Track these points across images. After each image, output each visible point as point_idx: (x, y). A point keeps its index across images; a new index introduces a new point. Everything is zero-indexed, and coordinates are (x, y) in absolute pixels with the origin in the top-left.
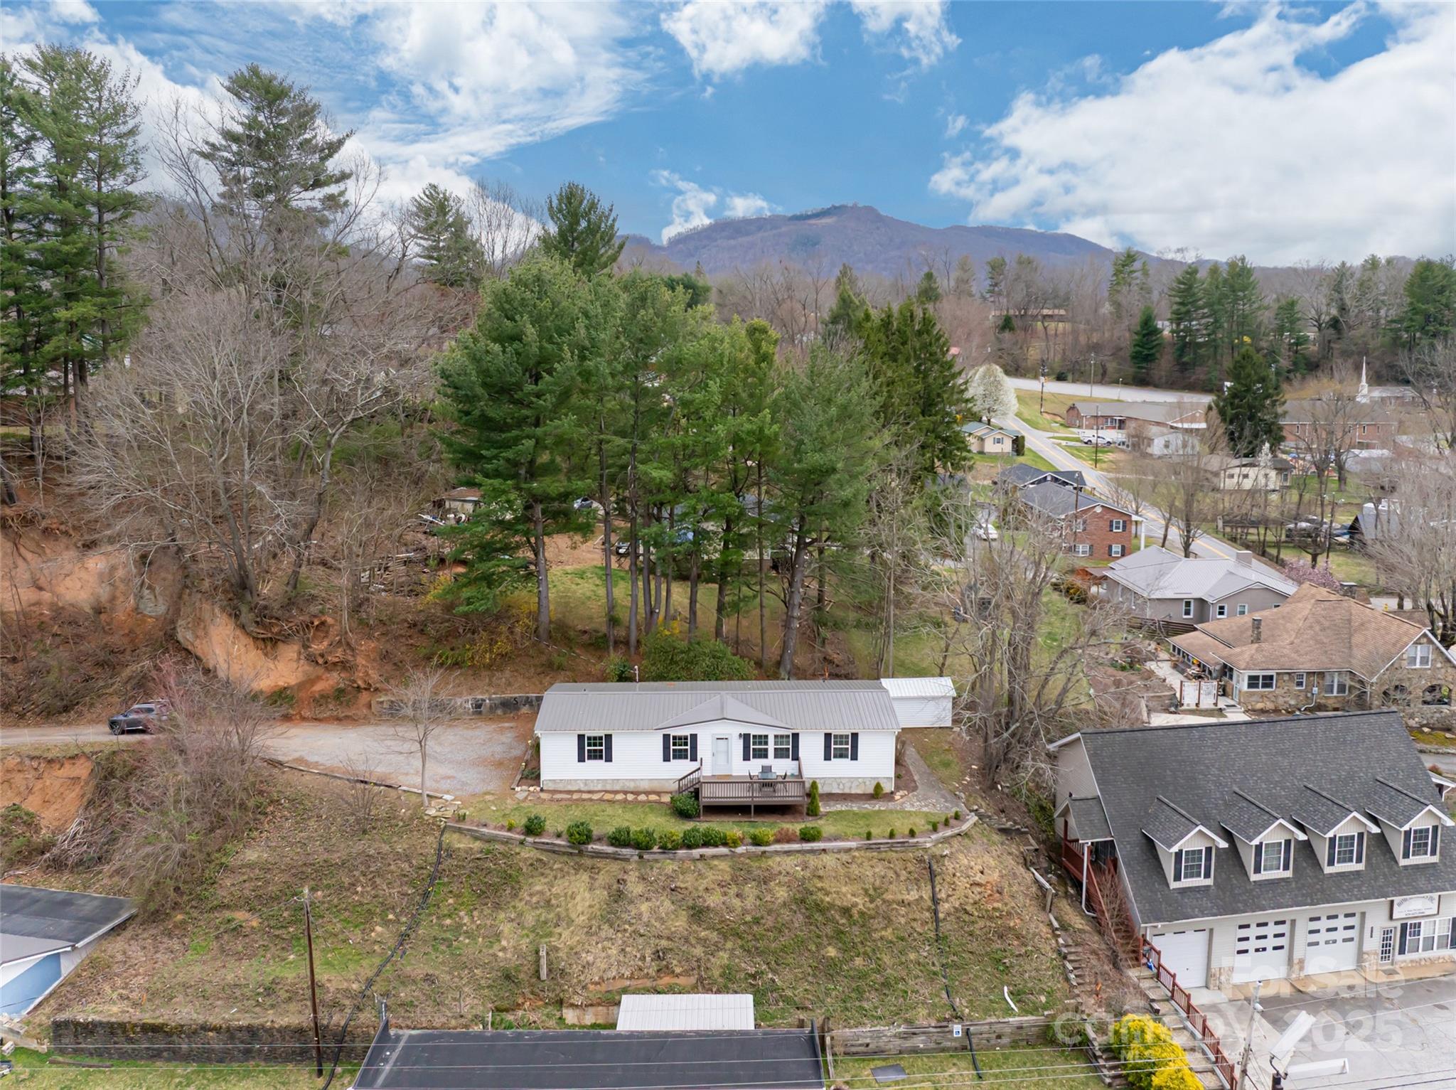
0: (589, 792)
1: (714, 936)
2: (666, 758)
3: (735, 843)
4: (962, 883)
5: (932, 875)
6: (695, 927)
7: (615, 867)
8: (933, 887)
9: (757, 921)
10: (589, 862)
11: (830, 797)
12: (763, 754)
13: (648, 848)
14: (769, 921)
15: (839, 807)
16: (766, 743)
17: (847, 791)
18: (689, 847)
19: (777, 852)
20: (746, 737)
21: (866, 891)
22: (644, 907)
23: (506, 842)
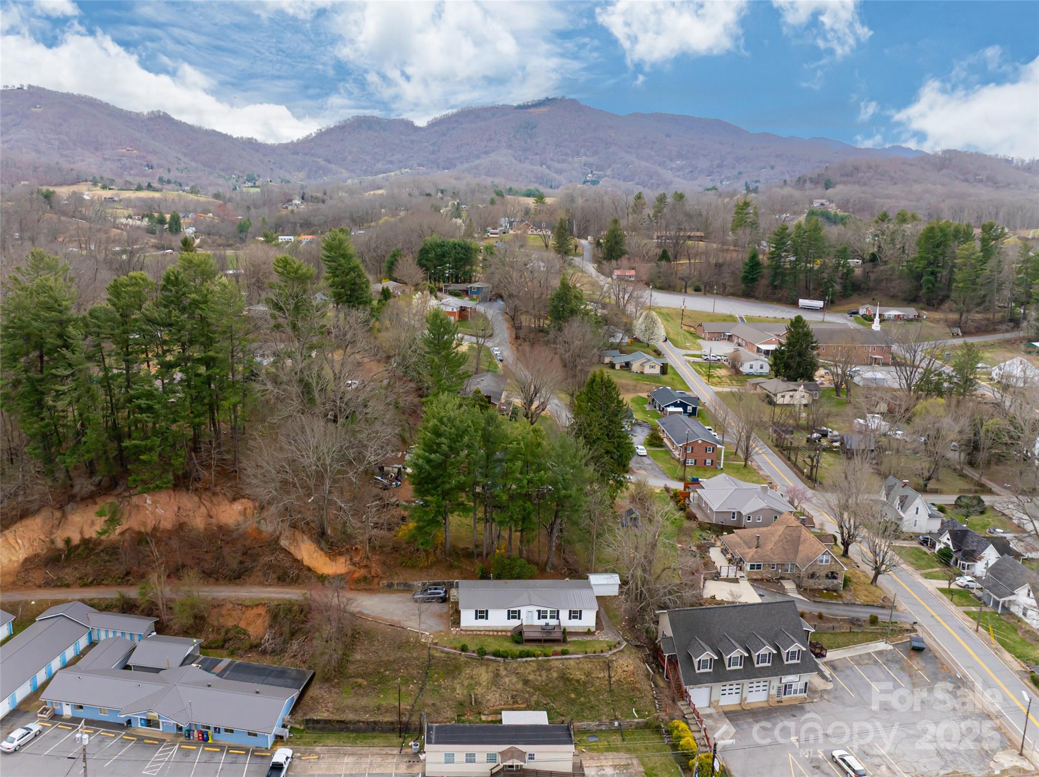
1: (532, 690)
2: (509, 619)
3: (538, 656)
4: (620, 671)
5: (609, 668)
6: (525, 687)
7: (495, 664)
8: (609, 672)
9: (546, 685)
10: (486, 662)
11: (571, 633)
12: (545, 617)
13: (507, 657)
14: (551, 685)
15: (575, 639)
16: (547, 613)
17: (576, 631)
18: (522, 657)
19: (553, 659)
20: (539, 611)
21: (585, 673)
22: (507, 680)
23: (454, 654)
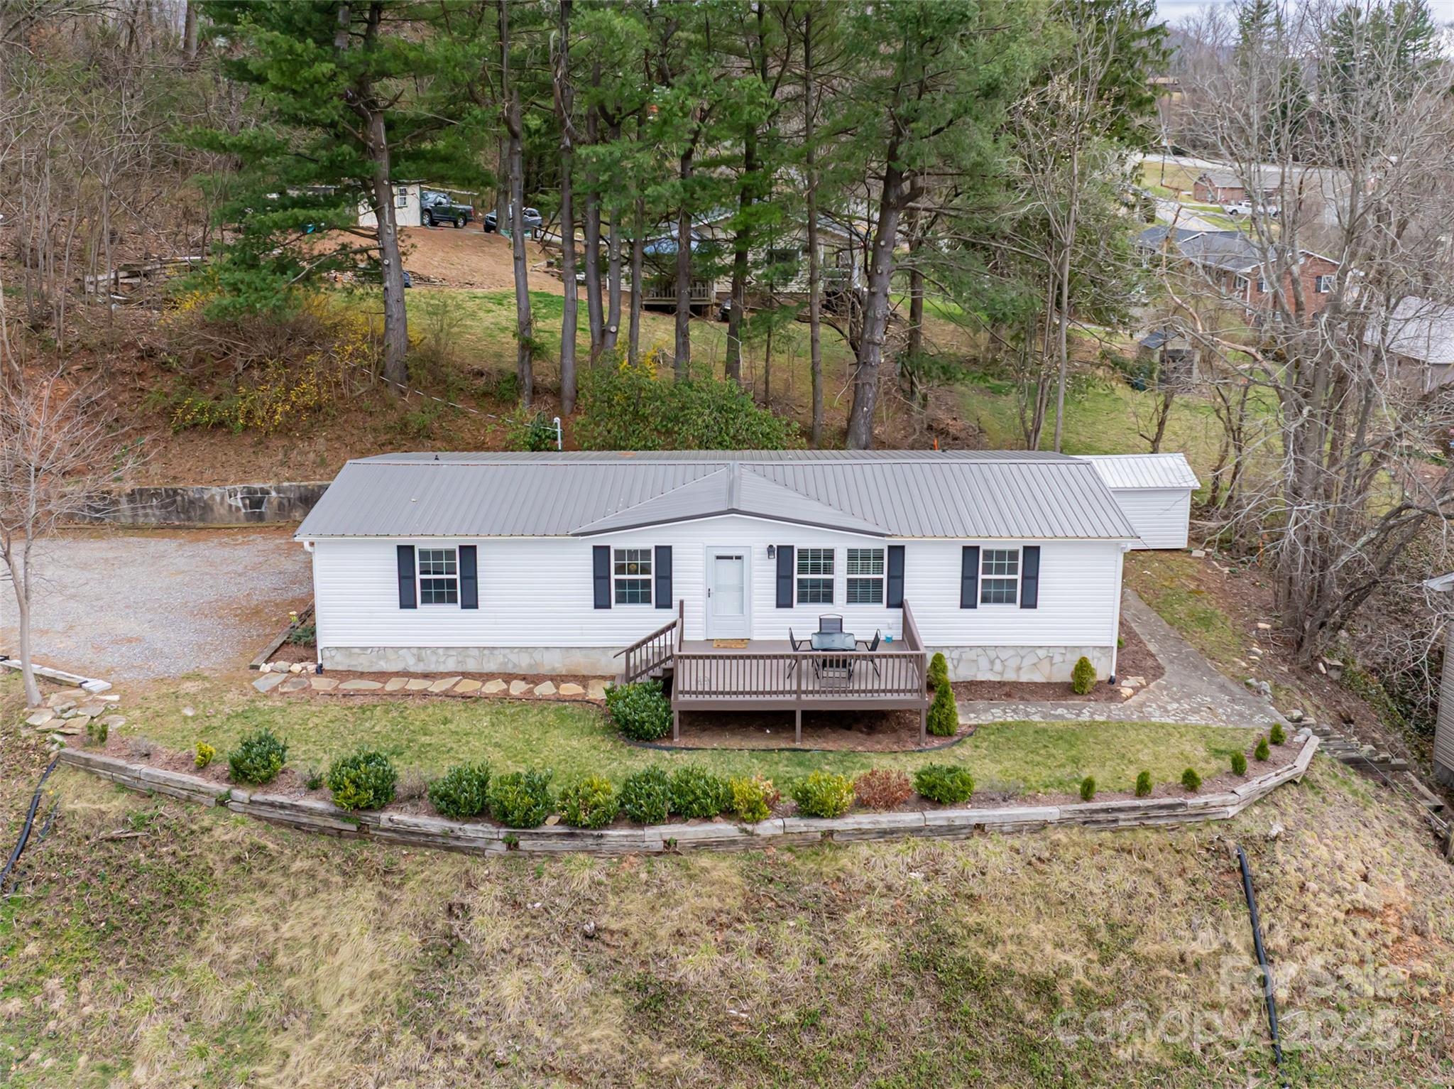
0: (426, 676)
2: (601, 602)
3: (754, 811)
4: (1325, 908)
5: (1249, 890)
6: (644, 1042)
7: (445, 869)
8: (1254, 921)
9: (810, 1022)
10: (379, 855)
11: (973, 688)
12: (823, 593)
13: (529, 822)
14: (843, 1022)
15: (997, 714)
16: (829, 569)
17: (1010, 676)
18: (638, 821)
19: (861, 833)
20: (783, 555)
21: (1090, 932)
22: (510, 985)
23: (188, 798)
